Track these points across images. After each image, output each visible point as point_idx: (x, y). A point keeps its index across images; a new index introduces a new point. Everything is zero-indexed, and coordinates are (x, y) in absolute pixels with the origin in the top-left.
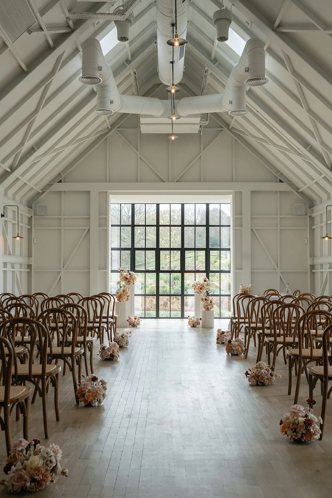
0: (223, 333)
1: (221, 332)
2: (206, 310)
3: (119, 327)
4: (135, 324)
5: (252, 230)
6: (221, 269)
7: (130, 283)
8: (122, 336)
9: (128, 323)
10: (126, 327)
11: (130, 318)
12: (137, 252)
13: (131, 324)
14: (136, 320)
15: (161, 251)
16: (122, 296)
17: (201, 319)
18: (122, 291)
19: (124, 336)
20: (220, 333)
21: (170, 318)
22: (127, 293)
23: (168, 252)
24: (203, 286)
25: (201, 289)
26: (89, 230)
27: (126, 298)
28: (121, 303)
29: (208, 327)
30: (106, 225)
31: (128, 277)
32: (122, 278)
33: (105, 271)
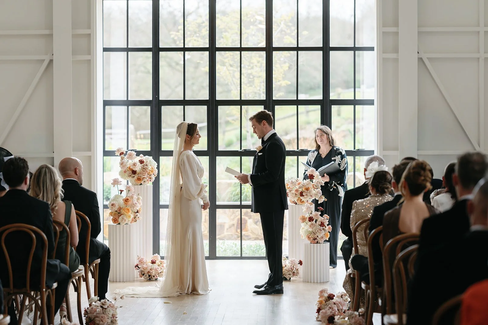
0: (331, 297)
1: (326, 295)
2: (311, 243)
3: (116, 282)
4: (153, 274)
5: (420, 60)
6: (356, 148)
7: (142, 182)
8: (101, 307)
9: (137, 272)
10: (132, 281)
11: (141, 261)
12: (164, 109)
13: (143, 275)
14: (155, 266)
15: (220, 108)
16: (122, 211)
17: (301, 263)
18: (121, 201)
19: (105, 307)
20: (324, 298)
21: (241, 258)
22: (133, 205)
23: (235, 109)
24: (307, 189)
25: (301, 194)
26: (51, 61)
27: (132, 216)
28: (120, 227)
29: (316, 282)
30: (89, 50)
31: (138, 168)
32: (125, 172)
33: (88, 154)
